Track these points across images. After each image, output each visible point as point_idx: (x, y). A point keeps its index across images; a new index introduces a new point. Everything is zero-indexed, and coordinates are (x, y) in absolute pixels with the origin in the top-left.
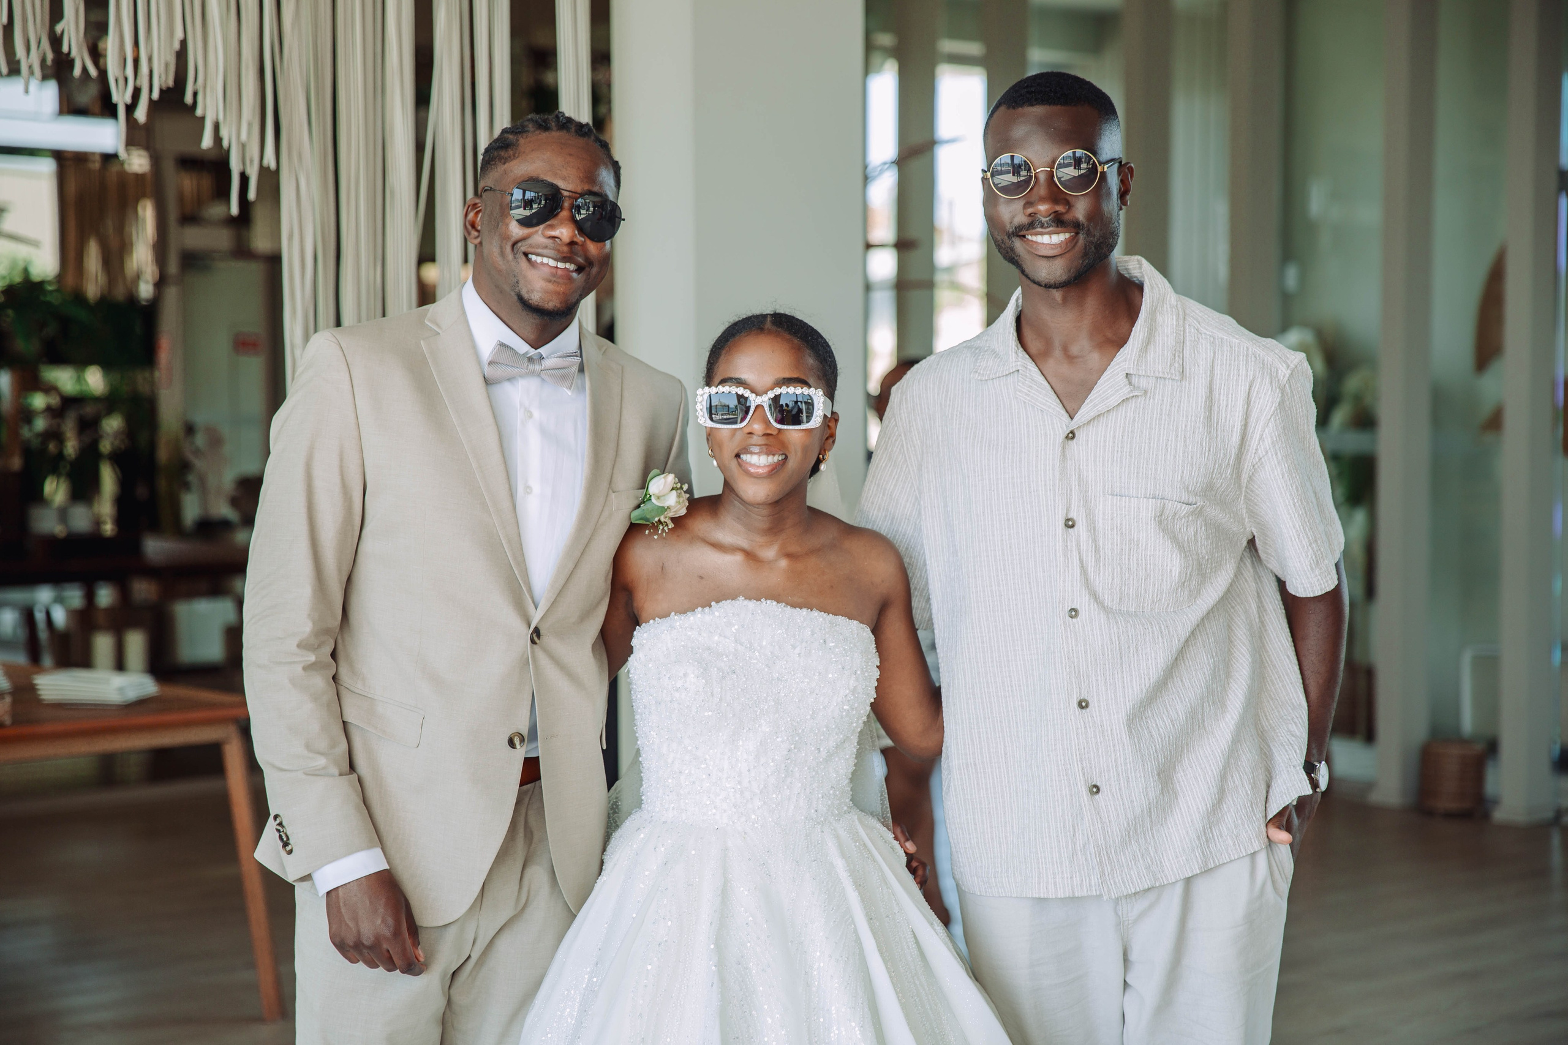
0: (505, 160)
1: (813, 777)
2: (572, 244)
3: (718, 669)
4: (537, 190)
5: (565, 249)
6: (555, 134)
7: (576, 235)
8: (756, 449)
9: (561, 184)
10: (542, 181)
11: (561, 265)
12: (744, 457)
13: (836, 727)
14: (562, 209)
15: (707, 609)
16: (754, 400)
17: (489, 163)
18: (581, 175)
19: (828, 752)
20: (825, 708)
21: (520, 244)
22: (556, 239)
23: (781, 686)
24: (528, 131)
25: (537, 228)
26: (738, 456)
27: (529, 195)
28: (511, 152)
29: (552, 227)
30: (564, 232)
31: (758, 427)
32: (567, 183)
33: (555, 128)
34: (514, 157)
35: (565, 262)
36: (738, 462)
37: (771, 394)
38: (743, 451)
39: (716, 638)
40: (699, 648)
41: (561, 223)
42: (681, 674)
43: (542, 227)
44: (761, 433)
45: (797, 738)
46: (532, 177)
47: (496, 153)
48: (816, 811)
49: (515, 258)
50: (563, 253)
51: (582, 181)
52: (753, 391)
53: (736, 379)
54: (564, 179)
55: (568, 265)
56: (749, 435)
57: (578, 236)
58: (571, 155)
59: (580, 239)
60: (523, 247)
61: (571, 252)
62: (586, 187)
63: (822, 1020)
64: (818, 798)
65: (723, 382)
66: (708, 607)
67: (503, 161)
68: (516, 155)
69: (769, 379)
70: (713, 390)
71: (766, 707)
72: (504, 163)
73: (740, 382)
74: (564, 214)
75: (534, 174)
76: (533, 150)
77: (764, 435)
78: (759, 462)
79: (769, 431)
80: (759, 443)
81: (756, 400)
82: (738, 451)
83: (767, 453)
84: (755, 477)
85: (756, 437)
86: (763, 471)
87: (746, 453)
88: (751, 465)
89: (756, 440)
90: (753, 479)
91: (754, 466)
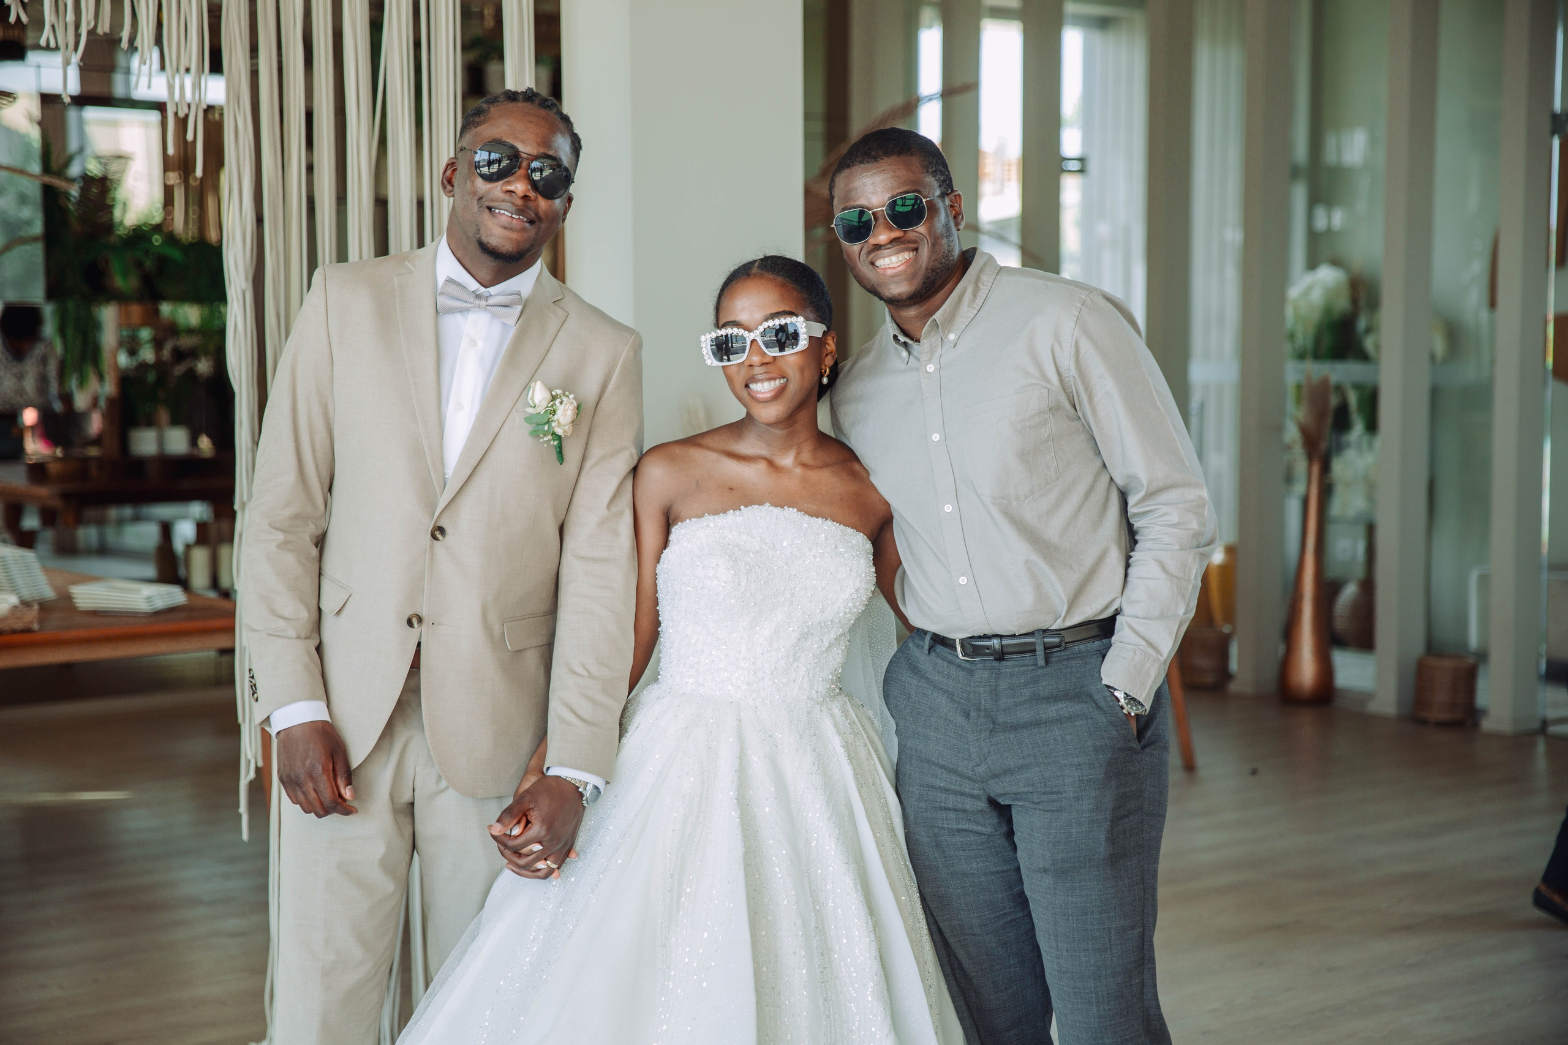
0: (478, 124)
1: (817, 663)
2: (525, 197)
4: (501, 152)
5: (519, 202)
6: (521, 105)
7: (529, 190)
8: (760, 377)
9: (521, 147)
10: (504, 142)
14: (520, 168)
15: (737, 512)
16: (748, 337)
17: (465, 128)
18: (539, 140)
21: (484, 198)
22: (513, 194)
24: (498, 101)
25: (496, 184)
26: (747, 386)
27: (494, 156)
28: (482, 118)
29: (509, 183)
30: (520, 187)
32: (526, 146)
33: (521, 100)
34: (484, 122)
35: (519, 215)
36: (748, 391)
41: (517, 179)
43: (502, 183)
46: (496, 139)
47: (471, 119)
49: (479, 211)
50: (517, 205)
51: (539, 145)
52: (745, 329)
53: (733, 322)
54: (523, 141)
55: (521, 217)
56: (750, 367)
57: (531, 191)
58: (531, 122)
60: (487, 201)
61: (524, 205)
62: (542, 150)
63: (819, 871)
64: (819, 681)
65: (724, 326)
66: (738, 510)
67: (475, 125)
68: (486, 120)
69: (758, 316)
72: (476, 127)
73: (735, 324)
74: (521, 172)
75: (498, 137)
76: (499, 117)
77: (762, 364)
78: (764, 388)
79: (766, 361)
80: (761, 372)
81: (750, 336)
82: (746, 382)
83: (769, 379)
84: (763, 402)
85: (756, 368)
86: (768, 395)
87: (752, 383)
88: (757, 392)
89: (758, 370)
90: (762, 404)
91: (760, 392)
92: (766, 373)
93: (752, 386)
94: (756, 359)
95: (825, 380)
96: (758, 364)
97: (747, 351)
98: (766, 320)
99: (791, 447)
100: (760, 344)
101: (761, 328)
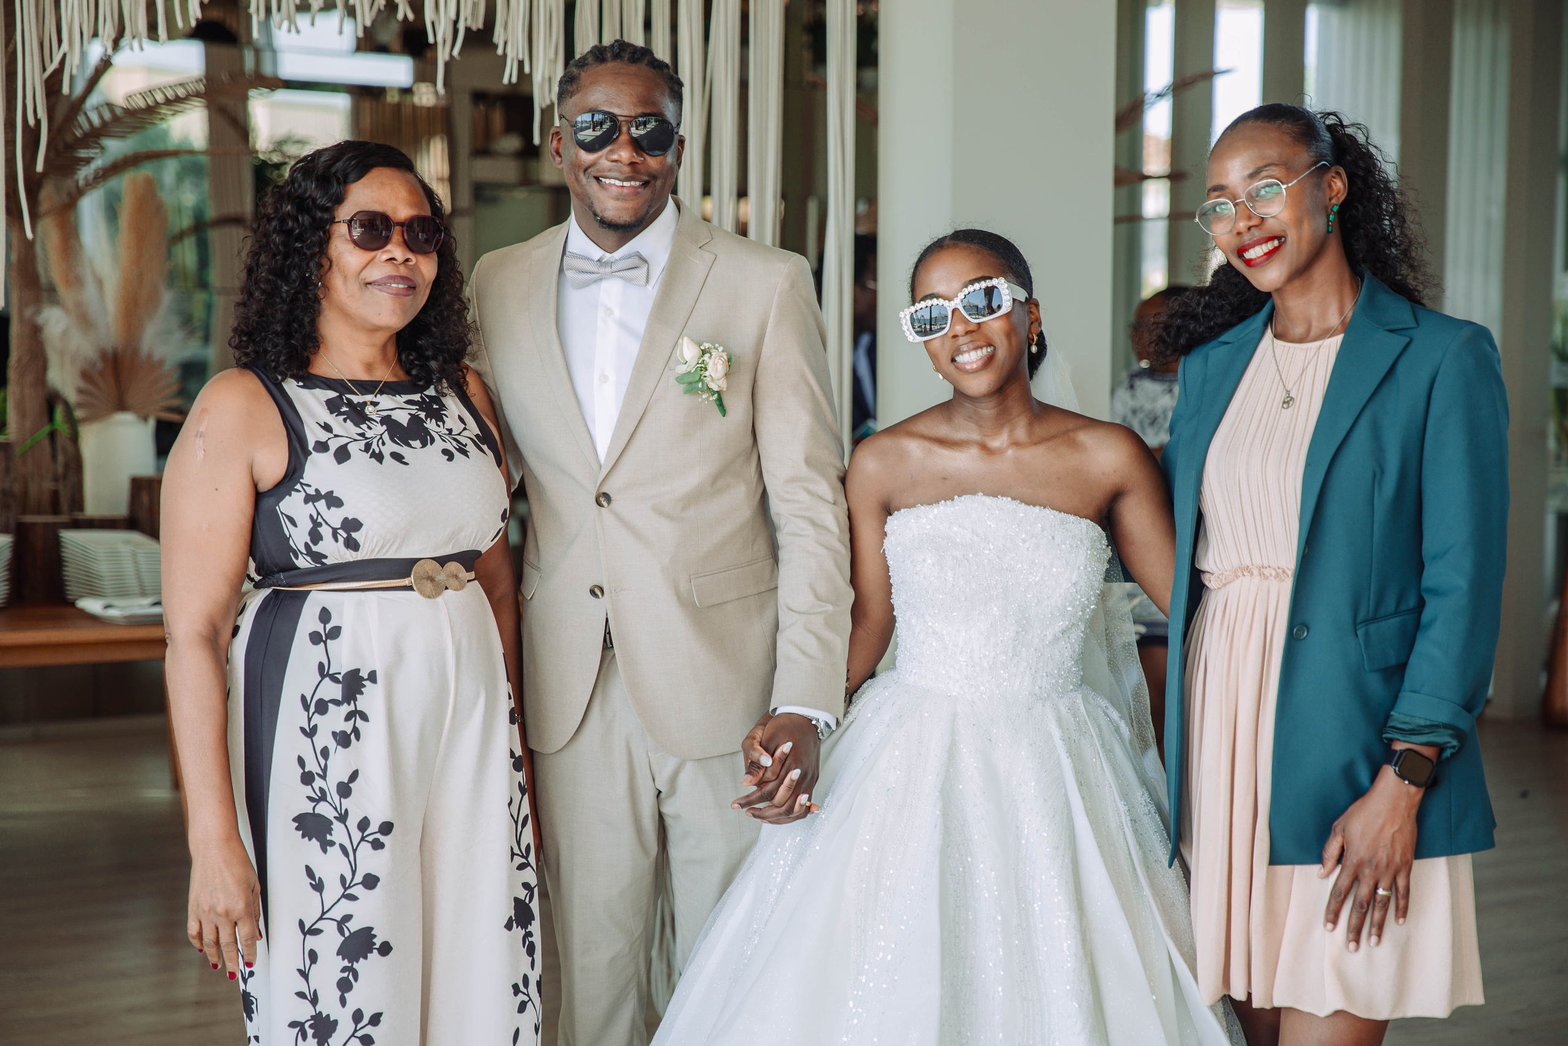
2: (632, 164)
3: (953, 557)
5: (627, 169)
7: (634, 156)
9: (617, 110)
10: (605, 109)
11: (626, 184)
13: (1060, 615)
14: (621, 133)
15: (949, 503)
18: (634, 100)
19: (1055, 635)
21: (590, 170)
22: (619, 162)
23: (1010, 576)
24: (588, 64)
25: (601, 153)
26: (953, 360)
28: (575, 86)
29: (614, 151)
30: (625, 154)
32: (622, 109)
33: (610, 59)
34: (580, 90)
35: (630, 181)
36: (955, 366)
38: (955, 354)
39: (955, 529)
40: (939, 537)
41: (620, 147)
42: (921, 560)
43: (605, 151)
45: (1025, 622)
48: (1040, 688)
49: (587, 181)
50: (625, 173)
51: (635, 105)
52: (945, 299)
54: (619, 103)
55: (633, 183)
56: (956, 339)
58: (623, 82)
59: (638, 159)
60: (593, 172)
61: (634, 171)
62: (640, 110)
66: (950, 501)
67: (570, 95)
71: (996, 593)
72: (571, 97)
74: (623, 136)
76: (591, 83)
77: (967, 333)
78: (971, 358)
79: (969, 329)
80: (966, 342)
81: (949, 306)
82: (952, 356)
83: (976, 348)
84: (972, 373)
85: (961, 338)
86: (975, 366)
87: (958, 355)
88: (965, 364)
89: (962, 340)
90: (972, 375)
91: (968, 363)
92: (972, 341)
93: (959, 359)
94: (959, 329)
95: (1034, 349)
96: (963, 333)
97: (949, 321)
98: (966, 286)
99: (1002, 426)
100: (962, 312)
101: (961, 296)
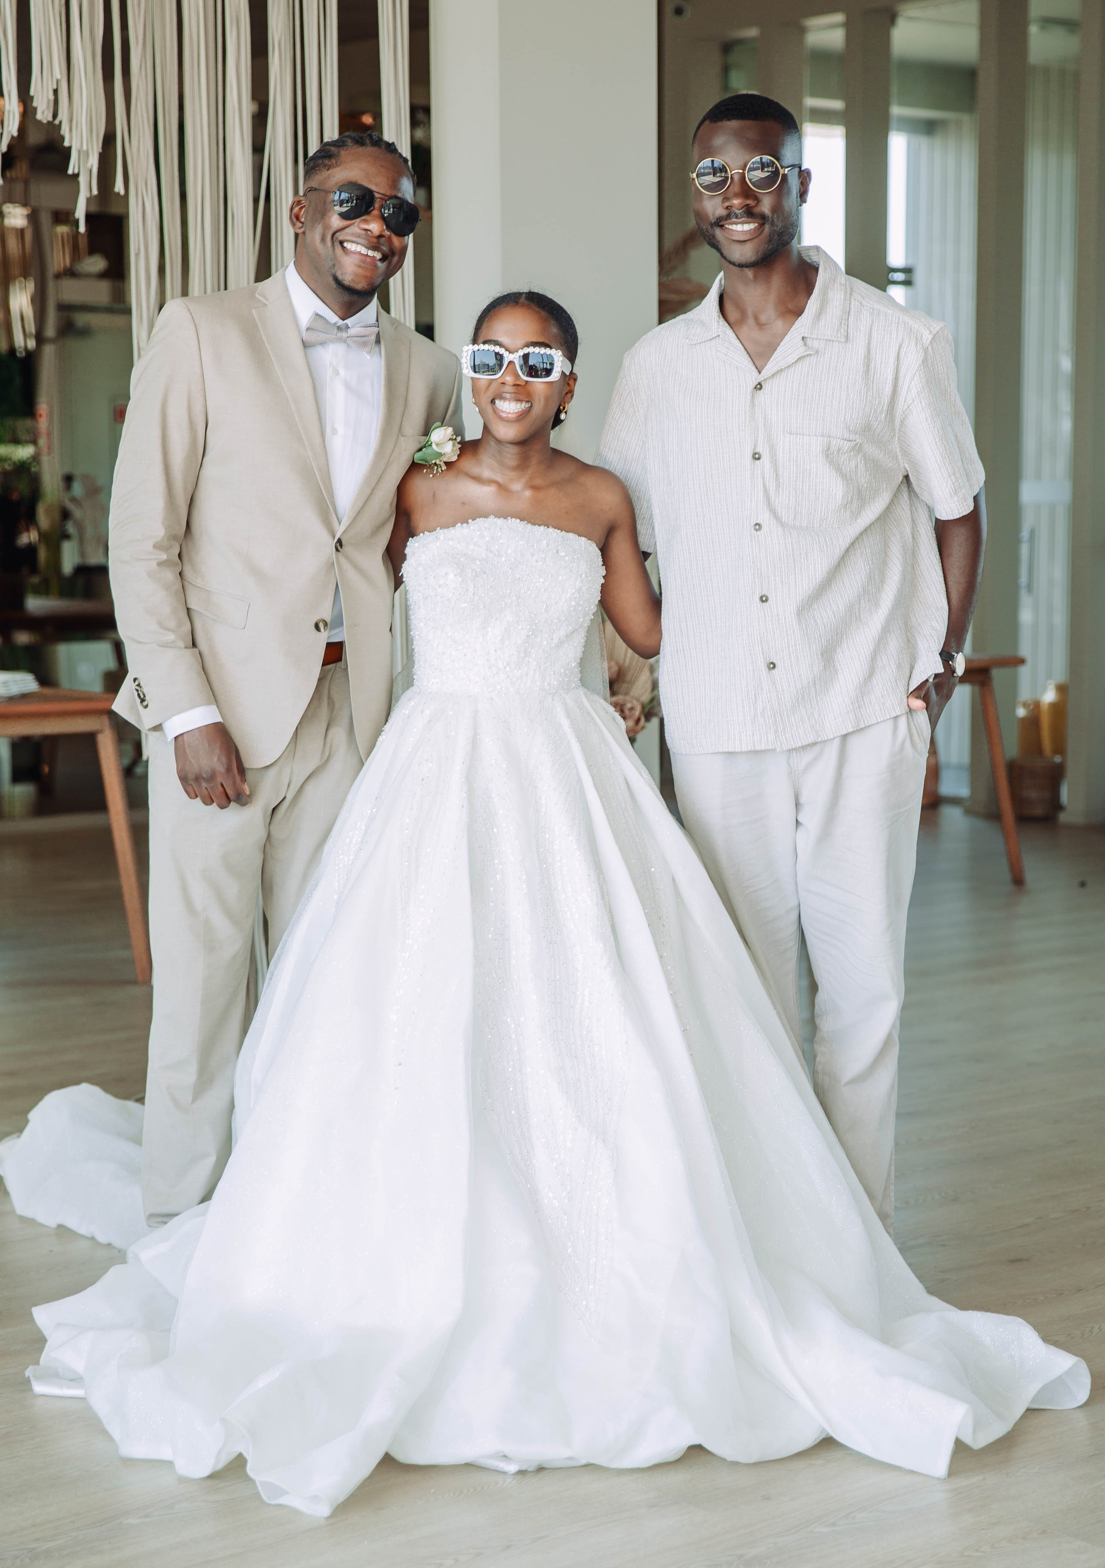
1: (547, 658)
3: (472, 570)
4: (353, 192)
5: (375, 240)
6: (372, 150)
7: (384, 230)
8: (508, 396)
9: (374, 188)
10: (360, 185)
11: (370, 253)
12: (497, 402)
14: (374, 207)
15: (464, 525)
16: (508, 357)
17: (314, 169)
18: (390, 183)
19: (560, 639)
20: (556, 603)
21: (338, 234)
22: (368, 232)
23: (522, 585)
24: (351, 144)
25: (354, 221)
26: (493, 402)
28: (333, 162)
29: (365, 221)
30: (375, 226)
31: (509, 379)
32: (378, 186)
33: (369, 145)
34: (336, 165)
35: (374, 251)
36: (493, 407)
37: (521, 353)
38: (497, 398)
39: (471, 547)
40: (457, 555)
41: (373, 219)
42: (443, 574)
43: (358, 220)
44: (512, 384)
45: (534, 627)
46: (351, 182)
47: (320, 161)
49: (333, 245)
50: (373, 242)
51: (390, 187)
52: (507, 350)
53: (494, 341)
55: (376, 254)
56: (503, 385)
57: (386, 230)
58: (381, 166)
59: (387, 233)
60: (341, 236)
61: (378, 243)
62: (393, 192)
64: (551, 675)
65: (484, 343)
68: (338, 164)
69: (520, 342)
70: (476, 347)
71: (510, 601)
72: (327, 168)
73: (497, 343)
74: (375, 211)
75: (351, 179)
76: (352, 161)
78: (509, 408)
82: (493, 398)
83: (516, 401)
86: (512, 416)
87: (499, 400)
88: (502, 411)
90: (504, 422)
91: (505, 411)
97: (503, 369)
98: (527, 346)
100: (517, 366)
